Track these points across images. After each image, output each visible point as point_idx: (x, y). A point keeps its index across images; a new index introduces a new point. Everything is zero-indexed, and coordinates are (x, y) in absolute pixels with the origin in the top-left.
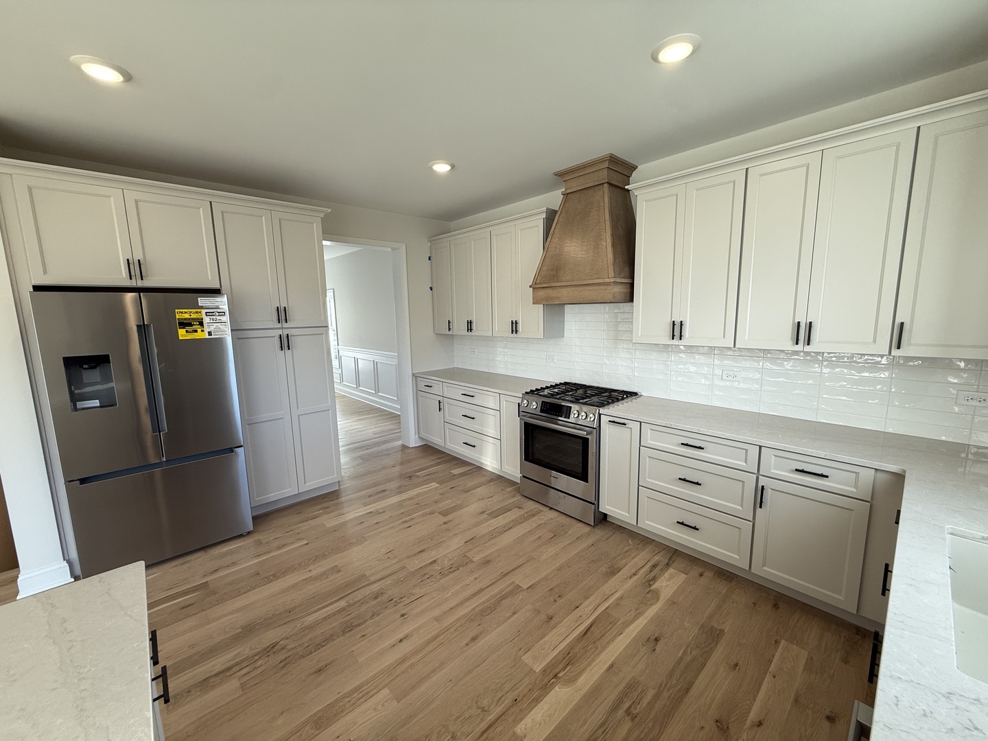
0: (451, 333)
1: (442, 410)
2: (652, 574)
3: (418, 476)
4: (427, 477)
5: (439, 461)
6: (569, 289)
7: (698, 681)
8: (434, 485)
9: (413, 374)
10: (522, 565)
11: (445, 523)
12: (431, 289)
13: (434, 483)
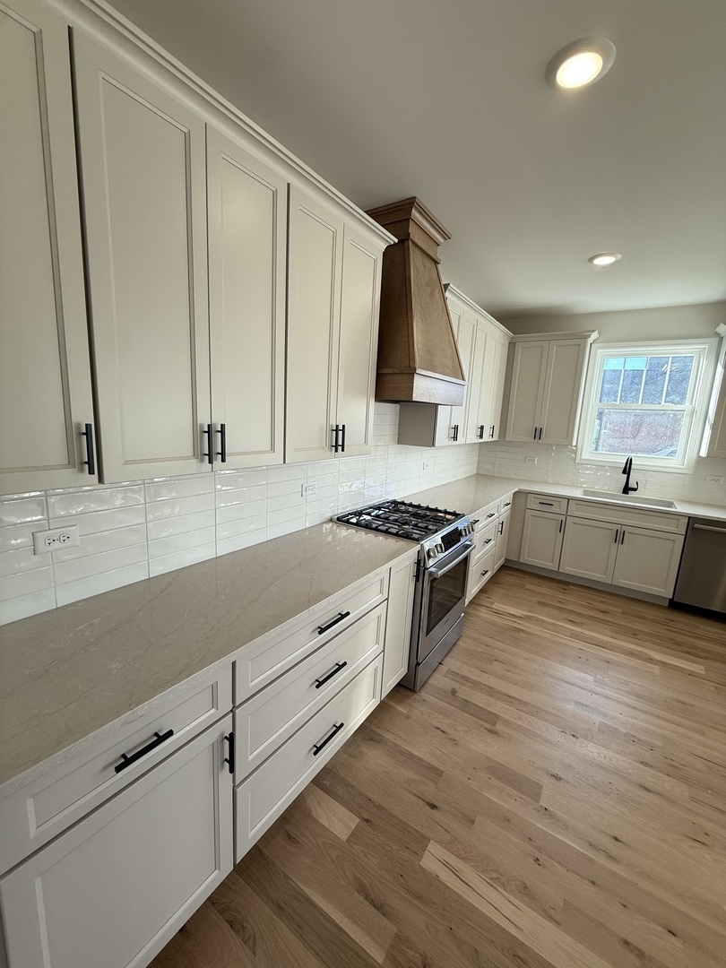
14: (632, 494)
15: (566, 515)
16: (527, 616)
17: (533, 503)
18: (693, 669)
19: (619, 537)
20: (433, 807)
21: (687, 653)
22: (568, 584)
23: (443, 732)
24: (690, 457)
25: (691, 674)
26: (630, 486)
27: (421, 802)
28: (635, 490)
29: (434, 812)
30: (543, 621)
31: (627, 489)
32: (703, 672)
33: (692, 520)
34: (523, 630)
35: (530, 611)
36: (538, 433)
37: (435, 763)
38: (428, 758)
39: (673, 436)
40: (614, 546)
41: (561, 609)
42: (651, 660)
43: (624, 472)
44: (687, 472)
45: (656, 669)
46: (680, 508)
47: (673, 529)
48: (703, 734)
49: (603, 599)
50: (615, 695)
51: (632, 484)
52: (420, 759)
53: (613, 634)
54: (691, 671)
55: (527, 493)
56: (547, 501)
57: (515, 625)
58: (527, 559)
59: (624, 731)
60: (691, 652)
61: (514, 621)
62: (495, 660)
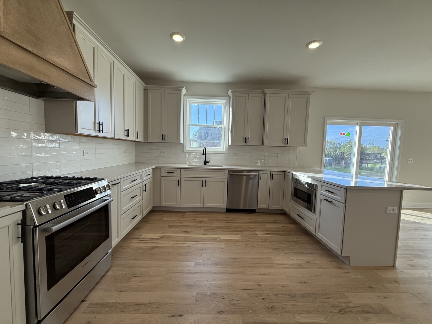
14: (208, 164)
15: (180, 177)
16: (162, 237)
17: (164, 173)
18: (236, 238)
19: (204, 184)
21: (234, 231)
22: (185, 212)
24: (226, 146)
25: (236, 241)
26: (207, 161)
28: (209, 162)
30: (170, 237)
31: (206, 163)
32: (240, 238)
33: (229, 171)
34: (157, 247)
35: (163, 233)
36: (164, 137)
39: (219, 138)
40: (202, 188)
41: (180, 227)
42: (221, 240)
43: (203, 154)
44: (225, 153)
45: (223, 245)
46: (225, 167)
47: (223, 176)
48: (243, 273)
49: (200, 216)
50: (204, 269)
51: (207, 160)
53: (204, 232)
54: (236, 240)
55: (160, 168)
56: (171, 171)
57: (153, 245)
58: (165, 204)
59: (209, 293)
60: (235, 230)
61: (153, 243)
62: (134, 277)
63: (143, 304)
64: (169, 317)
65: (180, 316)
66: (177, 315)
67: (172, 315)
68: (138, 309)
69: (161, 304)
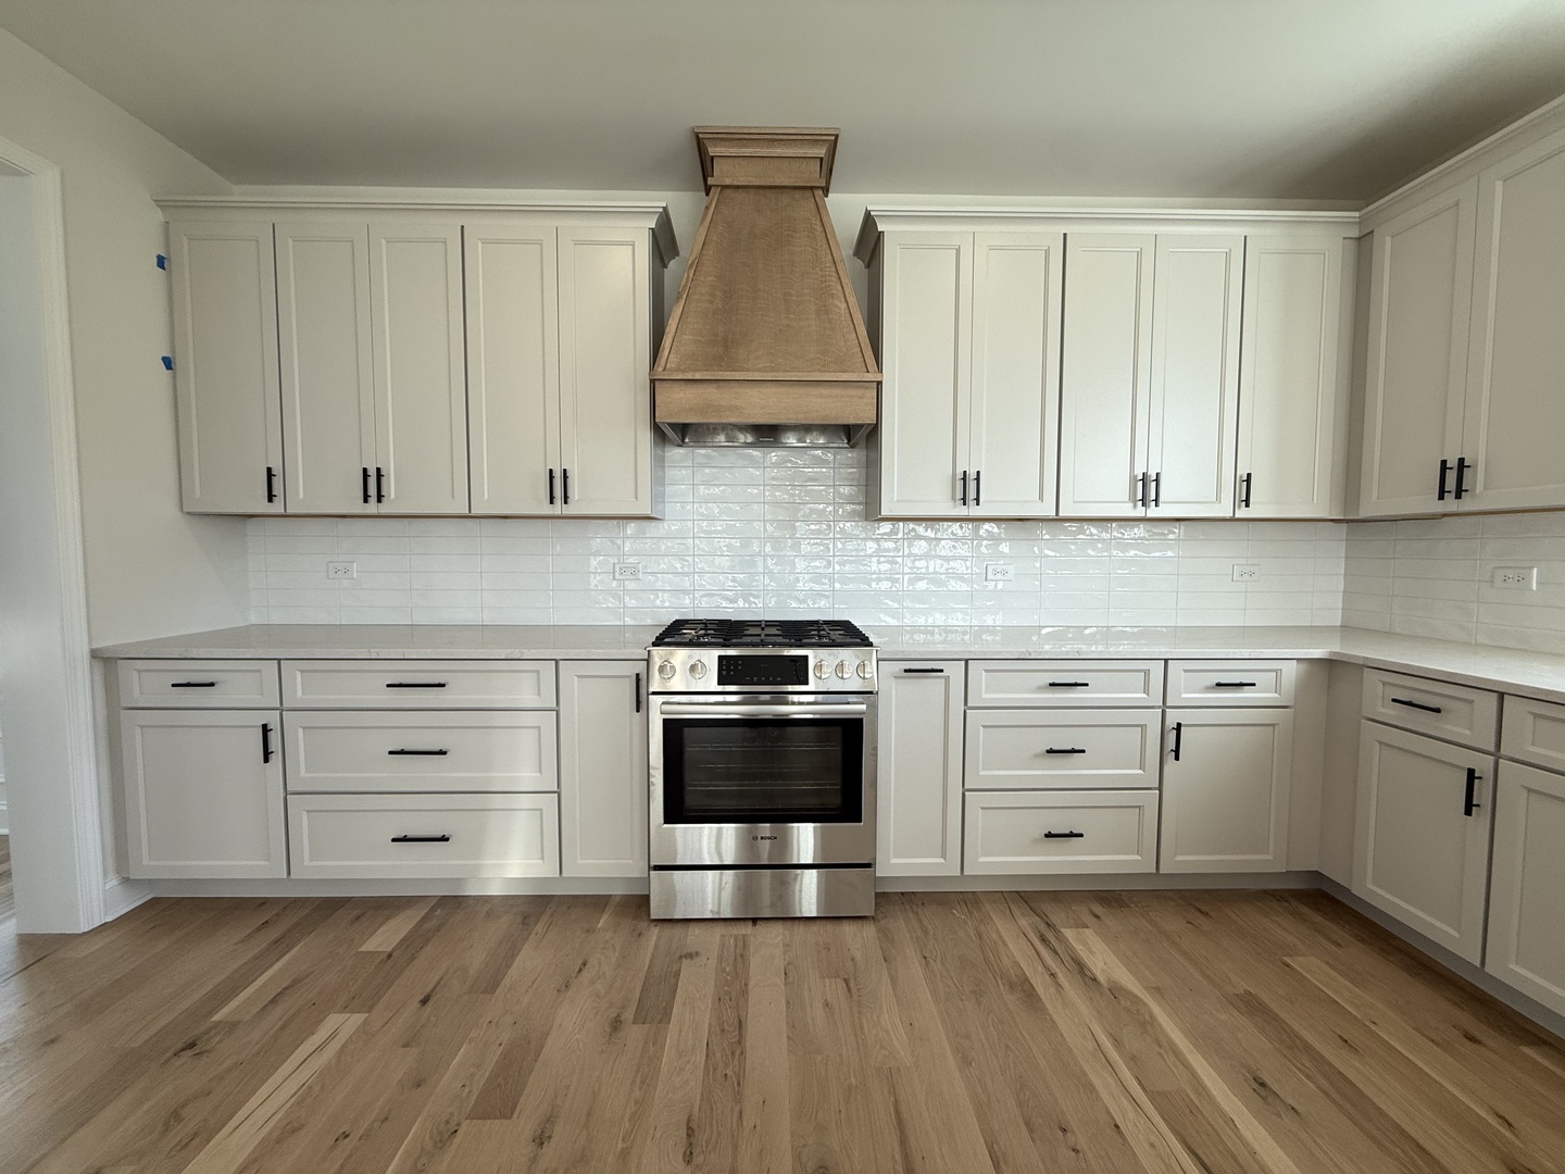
0: (277, 507)
1: (276, 759)
2: (1066, 958)
3: (231, 1026)
4: (277, 1013)
5: (273, 934)
6: (769, 390)
7: (1394, 1117)
8: (342, 1024)
9: (95, 654)
10: (898, 1113)
11: (541, 1140)
12: (168, 363)
13: (332, 1021)
15: (1497, 753)
20: (424, 1002)
23: (580, 970)
27: (431, 987)
29: (416, 1004)
37: (507, 981)
38: (514, 972)
52: (508, 967)
55: (1358, 667)
56: (1425, 697)
61: (1053, 975)
62: (846, 981)
63: (740, 1035)
64: (689, 1120)
65: (688, 1153)
66: (691, 1144)
67: (695, 1127)
68: (723, 1030)
69: (739, 1084)
